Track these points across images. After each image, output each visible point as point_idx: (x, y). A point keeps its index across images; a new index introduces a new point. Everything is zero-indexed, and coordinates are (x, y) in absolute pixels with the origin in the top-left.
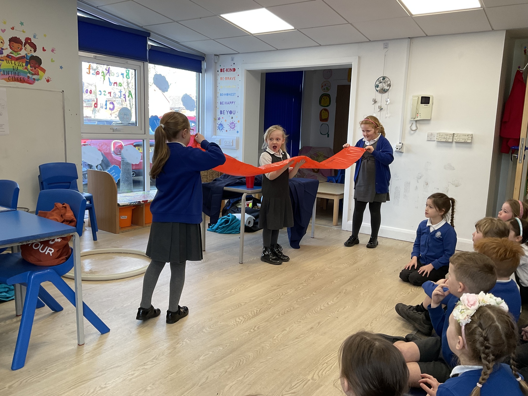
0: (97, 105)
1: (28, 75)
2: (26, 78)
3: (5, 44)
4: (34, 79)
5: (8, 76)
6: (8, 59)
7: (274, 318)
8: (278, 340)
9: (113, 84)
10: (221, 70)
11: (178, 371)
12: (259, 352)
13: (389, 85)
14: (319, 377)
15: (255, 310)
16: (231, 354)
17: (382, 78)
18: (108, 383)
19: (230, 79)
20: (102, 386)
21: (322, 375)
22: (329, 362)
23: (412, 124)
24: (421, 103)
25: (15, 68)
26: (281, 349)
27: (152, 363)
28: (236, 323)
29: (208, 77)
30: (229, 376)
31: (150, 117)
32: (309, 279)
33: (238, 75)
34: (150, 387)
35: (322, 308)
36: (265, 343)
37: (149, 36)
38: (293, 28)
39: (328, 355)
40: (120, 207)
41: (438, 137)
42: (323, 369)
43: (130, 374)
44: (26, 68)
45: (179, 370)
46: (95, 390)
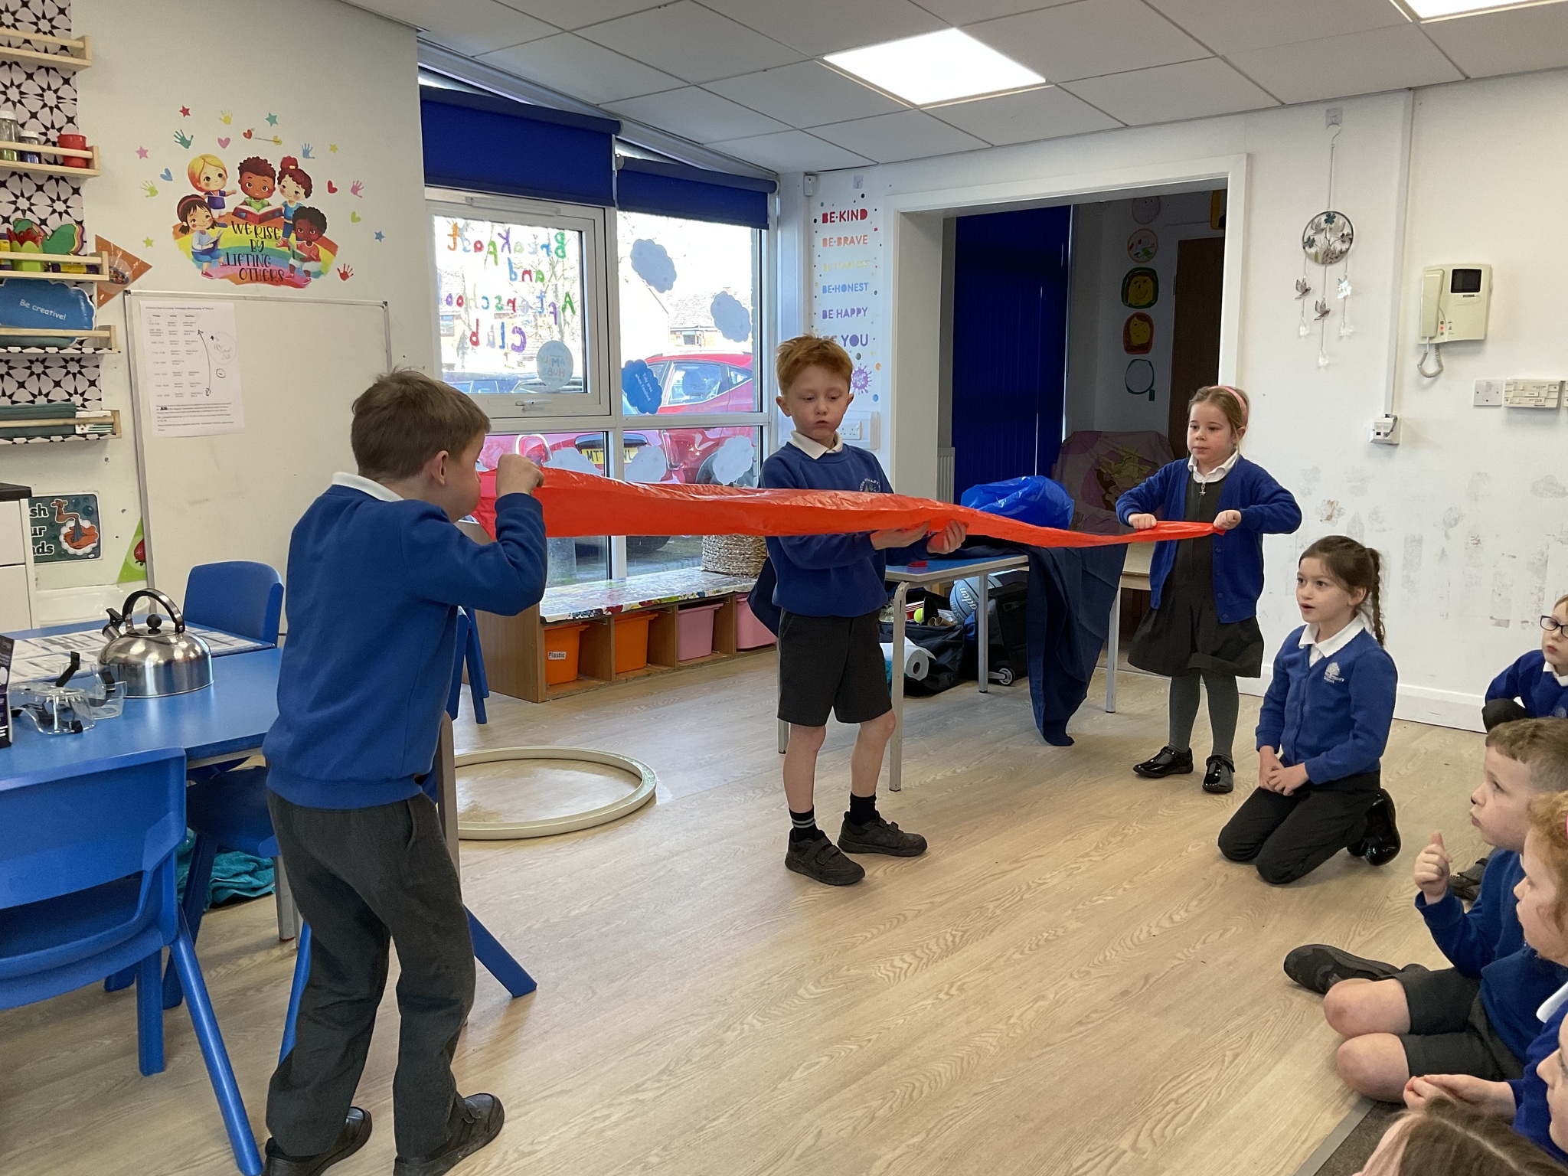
0: (477, 339)
1: (292, 261)
2: (287, 270)
3: (228, 180)
4: (307, 273)
5: (238, 268)
6: (236, 219)
7: (1008, 959)
8: (1022, 1027)
9: (520, 277)
10: (825, 216)
11: (732, 1112)
12: (969, 1063)
13: (1348, 238)
14: (1154, 1142)
15: (948, 935)
16: (884, 1064)
17: (1324, 217)
18: (539, 1139)
19: (852, 241)
20: (520, 1148)
21: (1163, 1136)
22: (1183, 1098)
23: (1426, 354)
24: (1452, 292)
25: (257, 243)
26: (1033, 1055)
27: (658, 1085)
28: (895, 973)
29: (787, 240)
30: (884, 1132)
31: (623, 366)
32: (1110, 843)
33: (876, 229)
34: (657, 1155)
35: (1155, 931)
36: (983, 1035)
37: (618, 130)
38: (1042, 80)
39: (1180, 1075)
40: (547, 627)
41: (1511, 395)
42: (1166, 1119)
43: (597, 1114)
44: (285, 244)
45: (735, 1109)
46: (504, 1159)
